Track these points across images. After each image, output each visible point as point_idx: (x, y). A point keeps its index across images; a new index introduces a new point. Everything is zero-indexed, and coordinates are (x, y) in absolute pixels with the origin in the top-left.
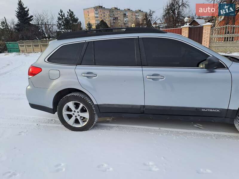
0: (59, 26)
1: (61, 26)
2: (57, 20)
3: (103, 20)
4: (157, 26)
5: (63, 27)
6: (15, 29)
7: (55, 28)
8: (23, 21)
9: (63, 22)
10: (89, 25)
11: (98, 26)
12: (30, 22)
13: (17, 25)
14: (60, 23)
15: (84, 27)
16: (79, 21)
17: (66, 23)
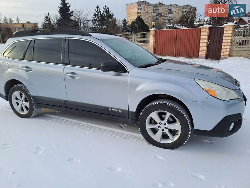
0: (94, 21)
1: (96, 22)
2: (93, 16)
3: (139, 16)
4: (201, 23)
5: (98, 23)
6: (57, 24)
7: (91, 24)
8: (64, 16)
9: (98, 18)
10: (125, 22)
11: (134, 23)
12: (71, 18)
13: (59, 20)
14: (96, 19)
15: (120, 23)
16: (114, 17)
17: (101, 19)
